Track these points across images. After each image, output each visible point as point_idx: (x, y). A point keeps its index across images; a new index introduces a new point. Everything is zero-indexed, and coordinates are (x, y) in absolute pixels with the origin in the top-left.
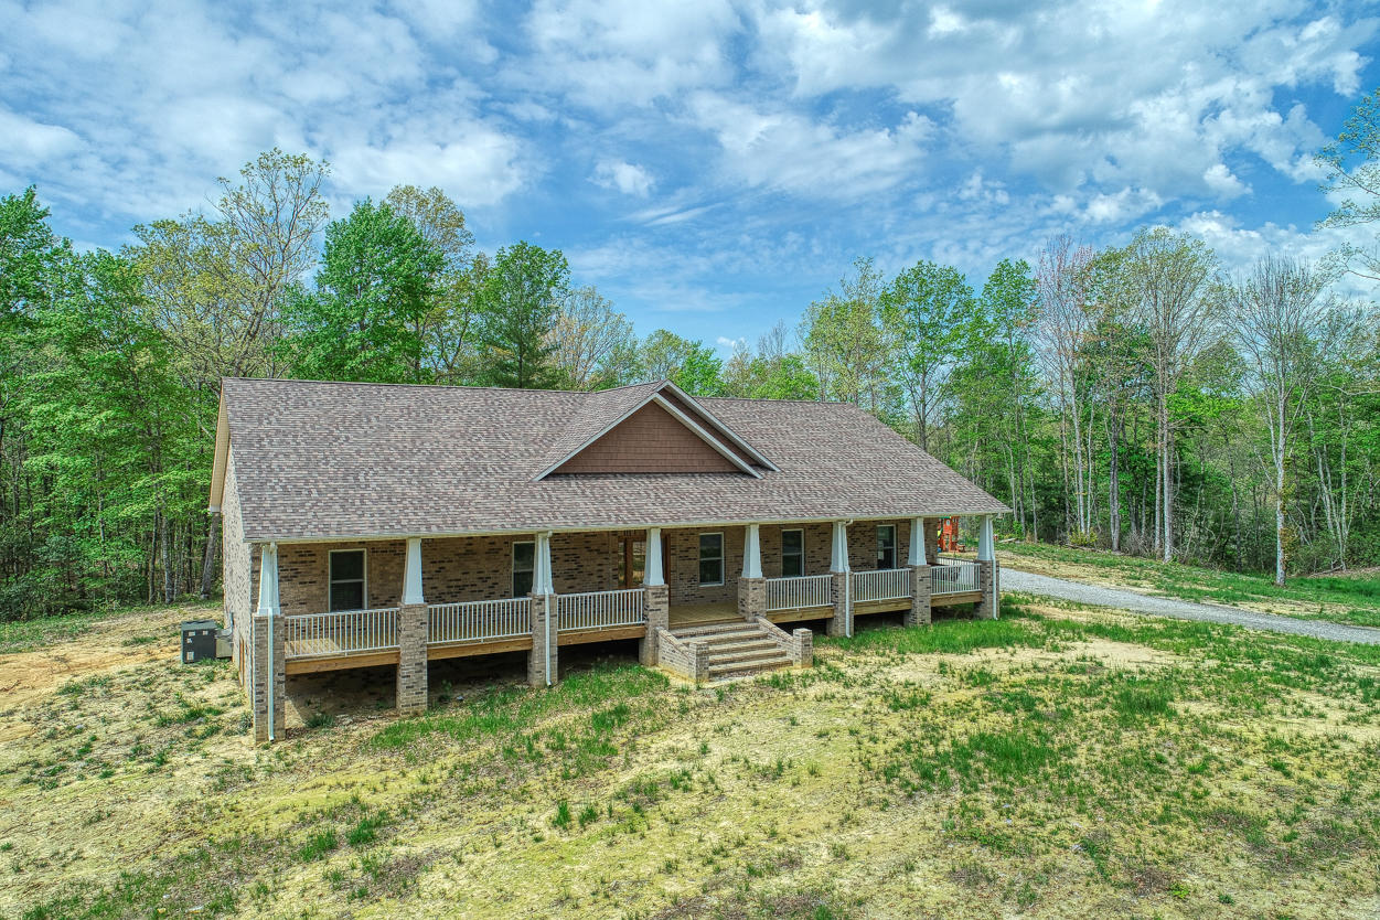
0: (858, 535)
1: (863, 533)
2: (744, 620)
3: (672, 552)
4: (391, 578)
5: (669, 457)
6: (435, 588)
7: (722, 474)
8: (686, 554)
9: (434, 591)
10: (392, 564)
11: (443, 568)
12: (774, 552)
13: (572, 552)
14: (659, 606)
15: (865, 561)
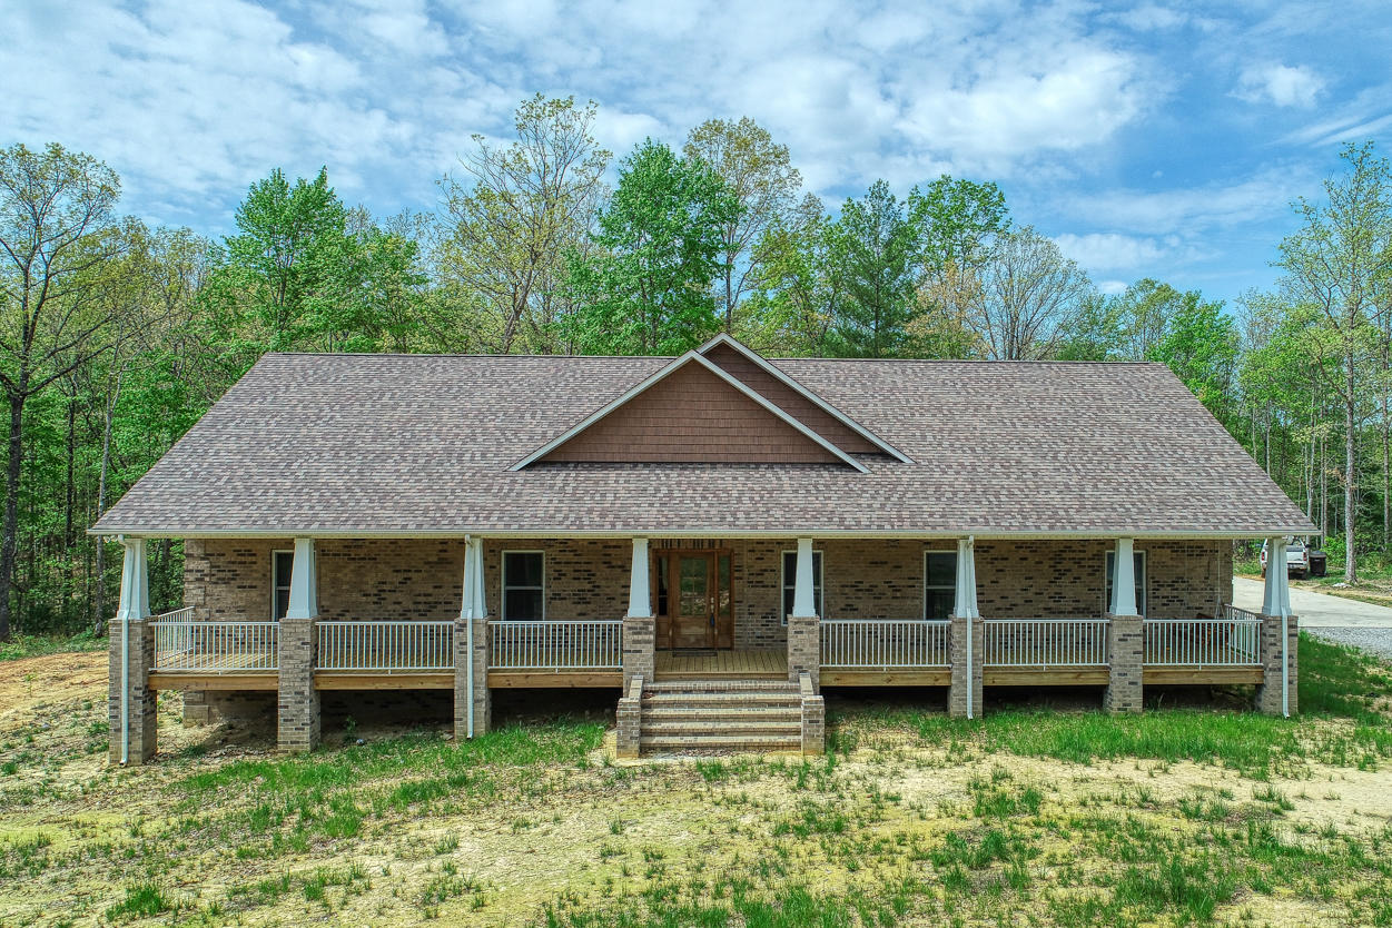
0: (1066, 565)
1: (1078, 562)
2: (785, 677)
3: (736, 574)
4: (344, 587)
5: (724, 441)
6: (399, 603)
7: (802, 465)
8: (759, 578)
9: (397, 606)
10: (346, 571)
11: (410, 579)
12: (911, 582)
13: (585, 567)
14: (638, 647)
15: (1082, 605)
